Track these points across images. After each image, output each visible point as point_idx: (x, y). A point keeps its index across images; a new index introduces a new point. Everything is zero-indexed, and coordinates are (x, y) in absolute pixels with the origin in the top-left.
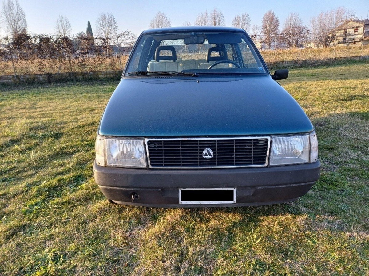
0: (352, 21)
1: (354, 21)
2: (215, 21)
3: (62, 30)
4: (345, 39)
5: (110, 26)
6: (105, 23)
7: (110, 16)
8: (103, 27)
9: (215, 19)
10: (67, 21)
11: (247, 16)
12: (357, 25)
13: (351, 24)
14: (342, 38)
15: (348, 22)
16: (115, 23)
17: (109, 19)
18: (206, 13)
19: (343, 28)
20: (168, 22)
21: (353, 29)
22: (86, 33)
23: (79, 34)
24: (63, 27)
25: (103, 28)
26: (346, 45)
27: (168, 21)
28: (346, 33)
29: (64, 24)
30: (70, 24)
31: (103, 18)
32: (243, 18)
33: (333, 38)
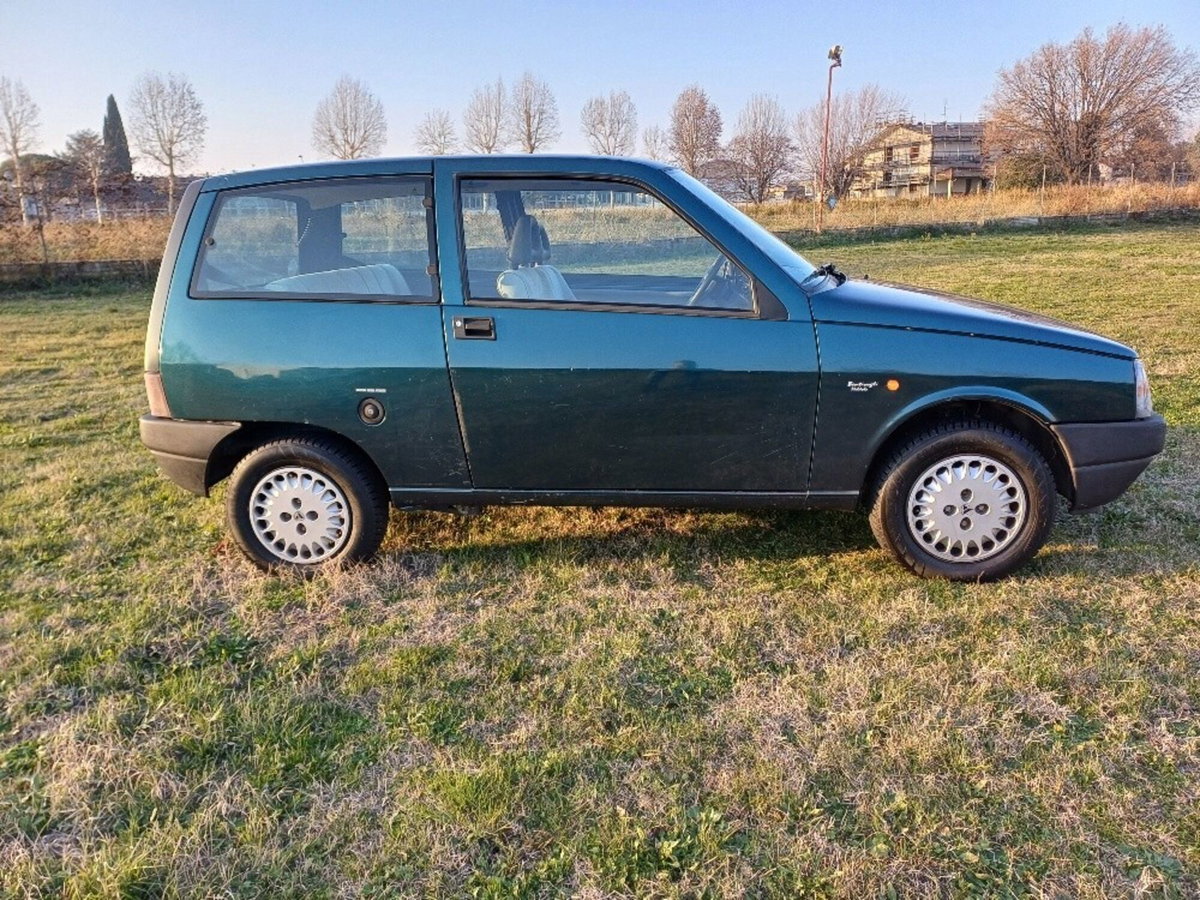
0: (902, 125)
1: (910, 127)
2: (527, 112)
3: (7, 124)
4: (887, 176)
5: (176, 116)
6: (159, 105)
7: (178, 83)
8: (155, 120)
9: (527, 103)
10: (23, 96)
11: (626, 97)
12: (915, 136)
13: (901, 135)
14: (881, 174)
15: (895, 127)
16: (196, 107)
17: (176, 93)
18: (500, 85)
19: (882, 145)
20: (376, 111)
21: (908, 150)
22: (101, 135)
23: (76, 136)
24: (10, 114)
25: (154, 123)
26: (892, 193)
27: (375, 106)
28: (890, 159)
29: (14, 104)
30: (34, 106)
31: (154, 91)
32: (613, 106)
33: (858, 172)
